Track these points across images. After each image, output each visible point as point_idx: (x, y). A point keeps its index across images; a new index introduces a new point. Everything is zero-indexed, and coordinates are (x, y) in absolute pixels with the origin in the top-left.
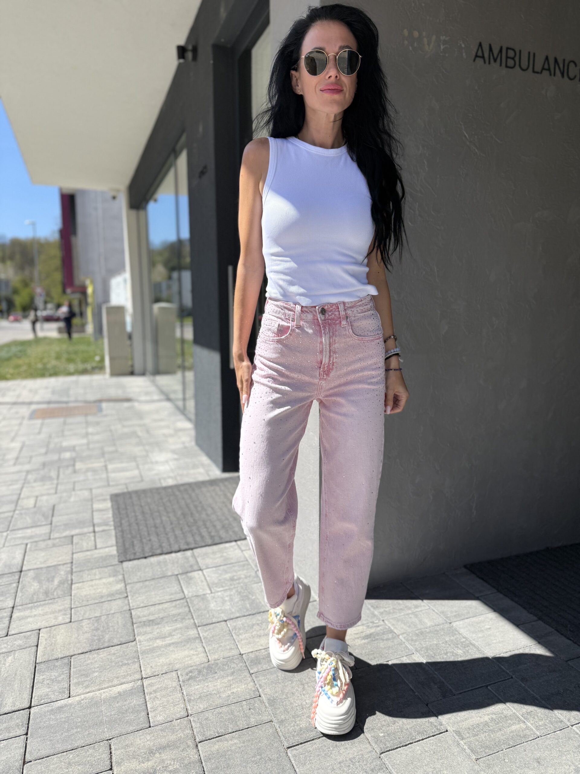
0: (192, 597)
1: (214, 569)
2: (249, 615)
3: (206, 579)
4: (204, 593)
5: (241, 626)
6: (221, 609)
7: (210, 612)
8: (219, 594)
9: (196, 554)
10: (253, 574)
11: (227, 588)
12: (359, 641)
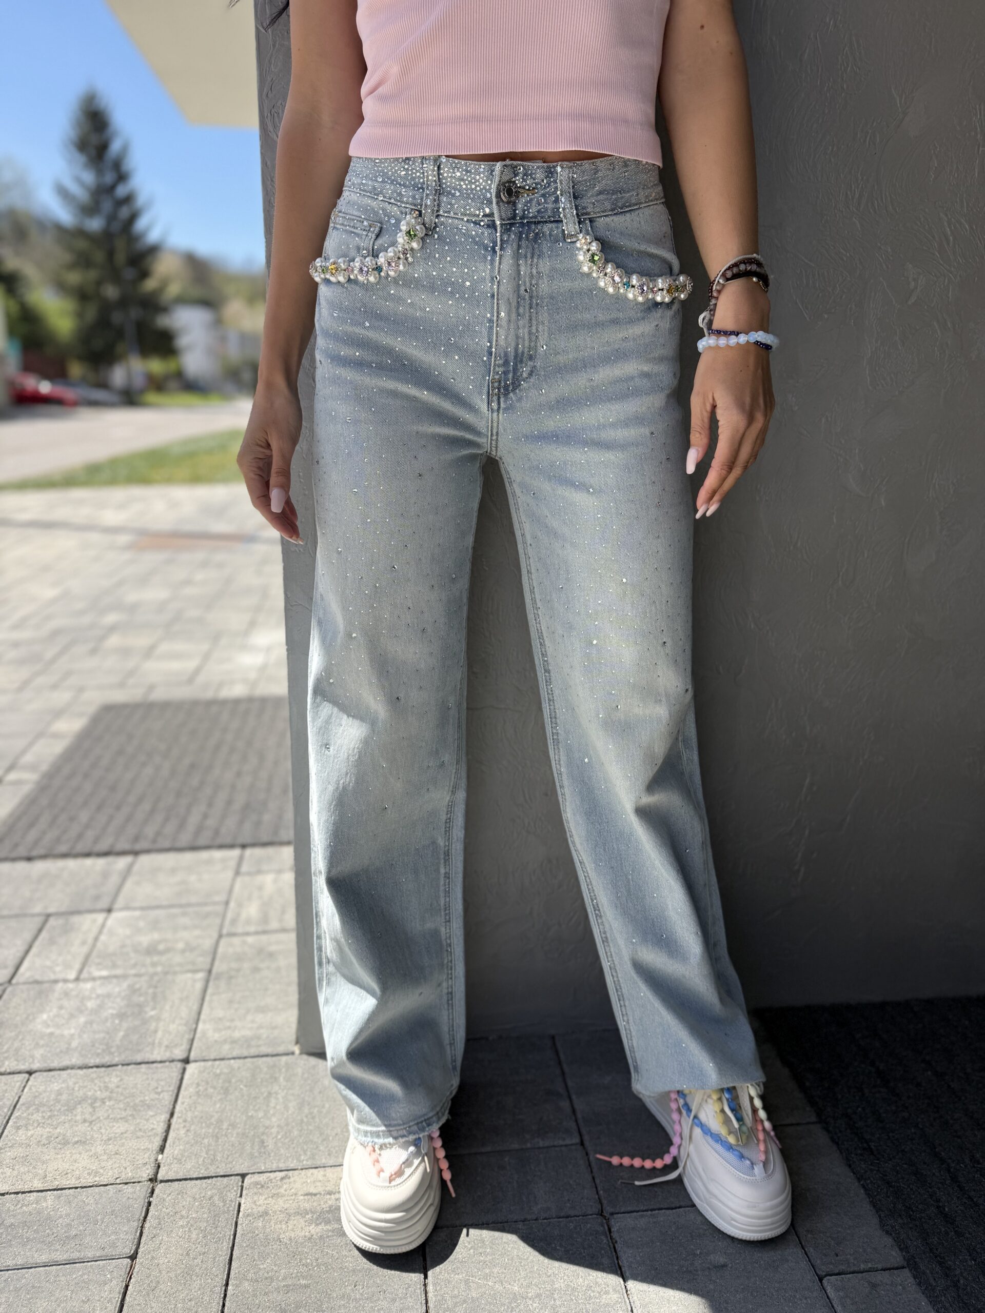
0: (24, 983)
1: (137, 913)
2: (97, 1067)
3: (96, 939)
4: (61, 976)
5: (53, 1096)
6: (51, 1034)
7: (20, 1037)
8: (89, 985)
9: (136, 868)
10: (208, 943)
11: (119, 972)
12: (302, 1221)
